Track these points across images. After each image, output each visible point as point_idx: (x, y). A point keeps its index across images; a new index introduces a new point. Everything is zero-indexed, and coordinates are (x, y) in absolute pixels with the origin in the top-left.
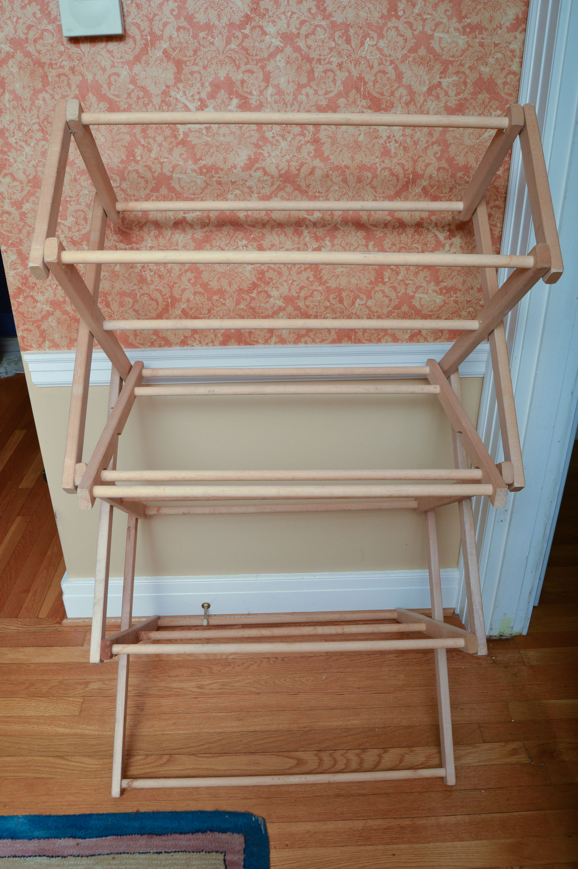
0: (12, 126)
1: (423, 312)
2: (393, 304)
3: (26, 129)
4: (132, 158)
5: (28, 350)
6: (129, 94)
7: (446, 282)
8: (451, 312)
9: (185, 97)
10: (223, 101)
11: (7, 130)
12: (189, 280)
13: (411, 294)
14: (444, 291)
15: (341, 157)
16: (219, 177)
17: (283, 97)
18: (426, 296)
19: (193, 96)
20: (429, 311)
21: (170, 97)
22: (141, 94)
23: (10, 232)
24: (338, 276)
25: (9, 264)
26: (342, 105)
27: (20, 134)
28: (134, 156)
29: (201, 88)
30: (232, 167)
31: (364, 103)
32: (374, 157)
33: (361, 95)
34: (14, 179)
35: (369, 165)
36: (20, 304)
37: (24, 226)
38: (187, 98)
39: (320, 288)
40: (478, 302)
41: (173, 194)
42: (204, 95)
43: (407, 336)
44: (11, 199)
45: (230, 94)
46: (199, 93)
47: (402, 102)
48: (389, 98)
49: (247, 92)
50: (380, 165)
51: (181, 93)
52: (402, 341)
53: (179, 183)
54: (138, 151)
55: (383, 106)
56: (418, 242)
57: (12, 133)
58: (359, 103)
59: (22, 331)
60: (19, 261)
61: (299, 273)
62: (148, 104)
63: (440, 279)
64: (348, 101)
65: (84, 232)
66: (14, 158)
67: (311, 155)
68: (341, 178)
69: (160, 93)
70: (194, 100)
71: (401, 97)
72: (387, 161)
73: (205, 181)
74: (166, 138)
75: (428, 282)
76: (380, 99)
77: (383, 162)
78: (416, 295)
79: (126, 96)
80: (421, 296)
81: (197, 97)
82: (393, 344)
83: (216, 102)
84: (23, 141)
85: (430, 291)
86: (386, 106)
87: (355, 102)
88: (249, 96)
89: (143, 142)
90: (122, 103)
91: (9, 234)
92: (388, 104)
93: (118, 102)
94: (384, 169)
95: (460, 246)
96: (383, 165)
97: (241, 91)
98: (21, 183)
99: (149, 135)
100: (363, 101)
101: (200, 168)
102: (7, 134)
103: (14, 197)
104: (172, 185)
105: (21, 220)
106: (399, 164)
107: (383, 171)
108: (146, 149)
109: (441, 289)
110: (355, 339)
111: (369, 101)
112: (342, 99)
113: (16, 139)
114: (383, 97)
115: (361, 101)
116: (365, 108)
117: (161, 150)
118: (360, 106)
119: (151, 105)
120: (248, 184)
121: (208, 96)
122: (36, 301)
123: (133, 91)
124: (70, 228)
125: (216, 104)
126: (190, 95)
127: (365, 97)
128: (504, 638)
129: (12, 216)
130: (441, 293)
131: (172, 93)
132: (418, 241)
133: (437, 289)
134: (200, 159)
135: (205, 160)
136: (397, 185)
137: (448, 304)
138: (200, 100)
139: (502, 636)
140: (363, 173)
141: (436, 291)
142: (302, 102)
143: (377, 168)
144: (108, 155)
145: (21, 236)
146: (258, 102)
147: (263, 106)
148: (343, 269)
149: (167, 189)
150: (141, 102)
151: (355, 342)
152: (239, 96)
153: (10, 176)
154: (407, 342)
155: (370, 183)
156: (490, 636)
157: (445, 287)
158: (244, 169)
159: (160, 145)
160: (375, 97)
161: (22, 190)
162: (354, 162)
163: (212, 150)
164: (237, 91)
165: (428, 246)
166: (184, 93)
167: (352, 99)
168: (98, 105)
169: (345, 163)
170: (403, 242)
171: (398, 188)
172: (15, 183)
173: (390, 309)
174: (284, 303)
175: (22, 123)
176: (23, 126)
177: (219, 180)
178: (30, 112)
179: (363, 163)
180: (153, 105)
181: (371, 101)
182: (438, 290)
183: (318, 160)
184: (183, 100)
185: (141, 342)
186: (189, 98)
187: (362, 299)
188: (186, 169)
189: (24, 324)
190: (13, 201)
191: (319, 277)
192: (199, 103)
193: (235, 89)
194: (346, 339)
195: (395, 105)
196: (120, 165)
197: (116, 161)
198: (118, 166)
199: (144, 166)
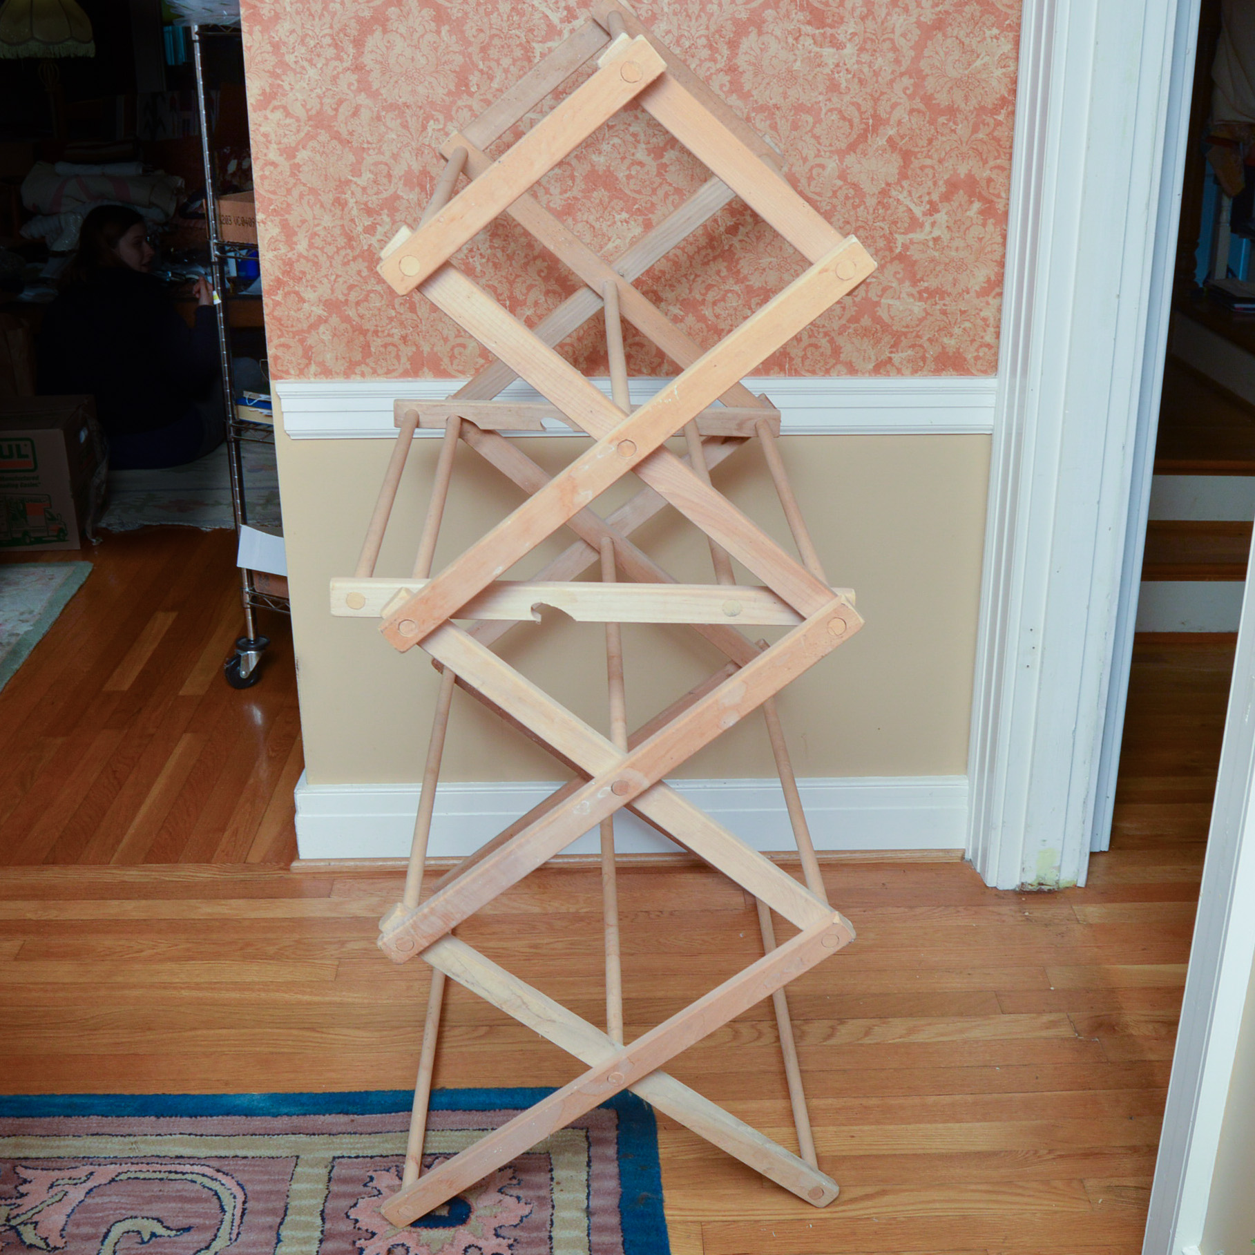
0: (292, 39)
1: (895, 328)
2: (848, 315)
3: (312, 43)
4: (464, 88)
5: (281, 378)
7: (927, 281)
8: (937, 329)
11: (284, 44)
12: (539, 272)
13: (875, 299)
14: (925, 295)
15: (768, 92)
17: (686, 6)
18: (897, 303)
19: (557, 2)
20: (903, 327)
23: (274, 193)
24: (764, 270)
25: (266, 241)
26: (770, 19)
27: (303, 50)
28: (467, 85)
31: (801, 16)
32: (816, 94)
33: (796, 5)
34: (288, 114)
35: (810, 105)
36: (277, 304)
37: (295, 185)
39: (736, 288)
40: (978, 314)
42: (572, 2)
43: (871, 366)
44: (280, 143)
47: (855, 15)
48: (837, 10)
50: (826, 105)
52: (863, 374)
54: (474, 79)
55: (829, 21)
56: (884, 220)
57: (291, 47)
58: (794, 16)
59: (276, 347)
60: (283, 238)
61: (706, 264)
62: (492, 13)
63: (918, 277)
64: (778, 13)
65: (385, 195)
66: (290, 84)
67: (725, 89)
68: (768, 122)
70: (558, 8)
71: (853, 9)
72: (835, 99)
74: (515, 61)
75: (901, 282)
76: (824, 11)
77: (830, 100)
78: (883, 301)
80: (891, 302)
82: (849, 377)
83: (590, 11)
84: (306, 60)
85: (904, 295)
86: (833, 20)
87: (788, 15)
89: (481, 66)
90: (455, 11)
91: (272, 196)
92: (835, 19)
94: (831, 110)
95: (947, 227)
96: (830, 105)
98: (298, 120)
99: (491, 56)
100: (799, 13)
102: (283, 50)
103: (285, 140)
105: (293, 175)
106: (853, 104)
107: (829, 114)
108: (485, 76)
109: (920, 293)
110: (790, 369)
111: (808, 14)
112: (770, 11)
113: (296, 57)
114: (828, 8)
115: (796, 14)
116: (803, 24)
117: (506, 78)
118: (795, 21)
119: (495, 14)
120: (632, 129)
121: (578, 4)
122: (302, 300)
124: (364, 189)
127: (802, 9)
128: (1046, 888)
129: (279, 169)
130: (921, 299)
132: (884, 217)
133: (914, 291)
136: (850, 134)
137: (932, 315)
138: (567, 8)
139: (1042, 884)
140: (801, 116)
141: (912, 295)
142: (712, 14)
143: (821, 109)
144: (430, 83)
145: (290, 199)
146: (650, 13)
147: (657, 19)
148: (772, 259)
149: (512, 135)
151: (790, 375)
153: (281, 110)
154: (870, 375)
155: (811, 131)
156: (1023, 884)
157: (926, 289)
159: (506, 71)
160: (817, 8)
161: (298, 131)
162: (787, 100)
165: (899, 225)
167: (784, 10)
168: (420, 11)
169: (774, 101)
170: (860, 219)
171: (851, 140)
172: (288, 121)
173: (843, 322)
174: (681, 310)
175: (307, 35)
176: (308, 39)
178: (320, 19)
179: (800, 102)
180: (499, 14)
181: (810, 13)
182: (915, 293)
183: (734, 96)
184: (543, 8)
185: (461, 368)
186: (551, 5)
189: (279, 337)
190: (282, 146)
191: (735, 270)
192: (565, 13)
194: (776, 368)
195: (846, 20)
196: (446, 98)
197: (441, 92)
198: (443, 100)
199: (481, 100)
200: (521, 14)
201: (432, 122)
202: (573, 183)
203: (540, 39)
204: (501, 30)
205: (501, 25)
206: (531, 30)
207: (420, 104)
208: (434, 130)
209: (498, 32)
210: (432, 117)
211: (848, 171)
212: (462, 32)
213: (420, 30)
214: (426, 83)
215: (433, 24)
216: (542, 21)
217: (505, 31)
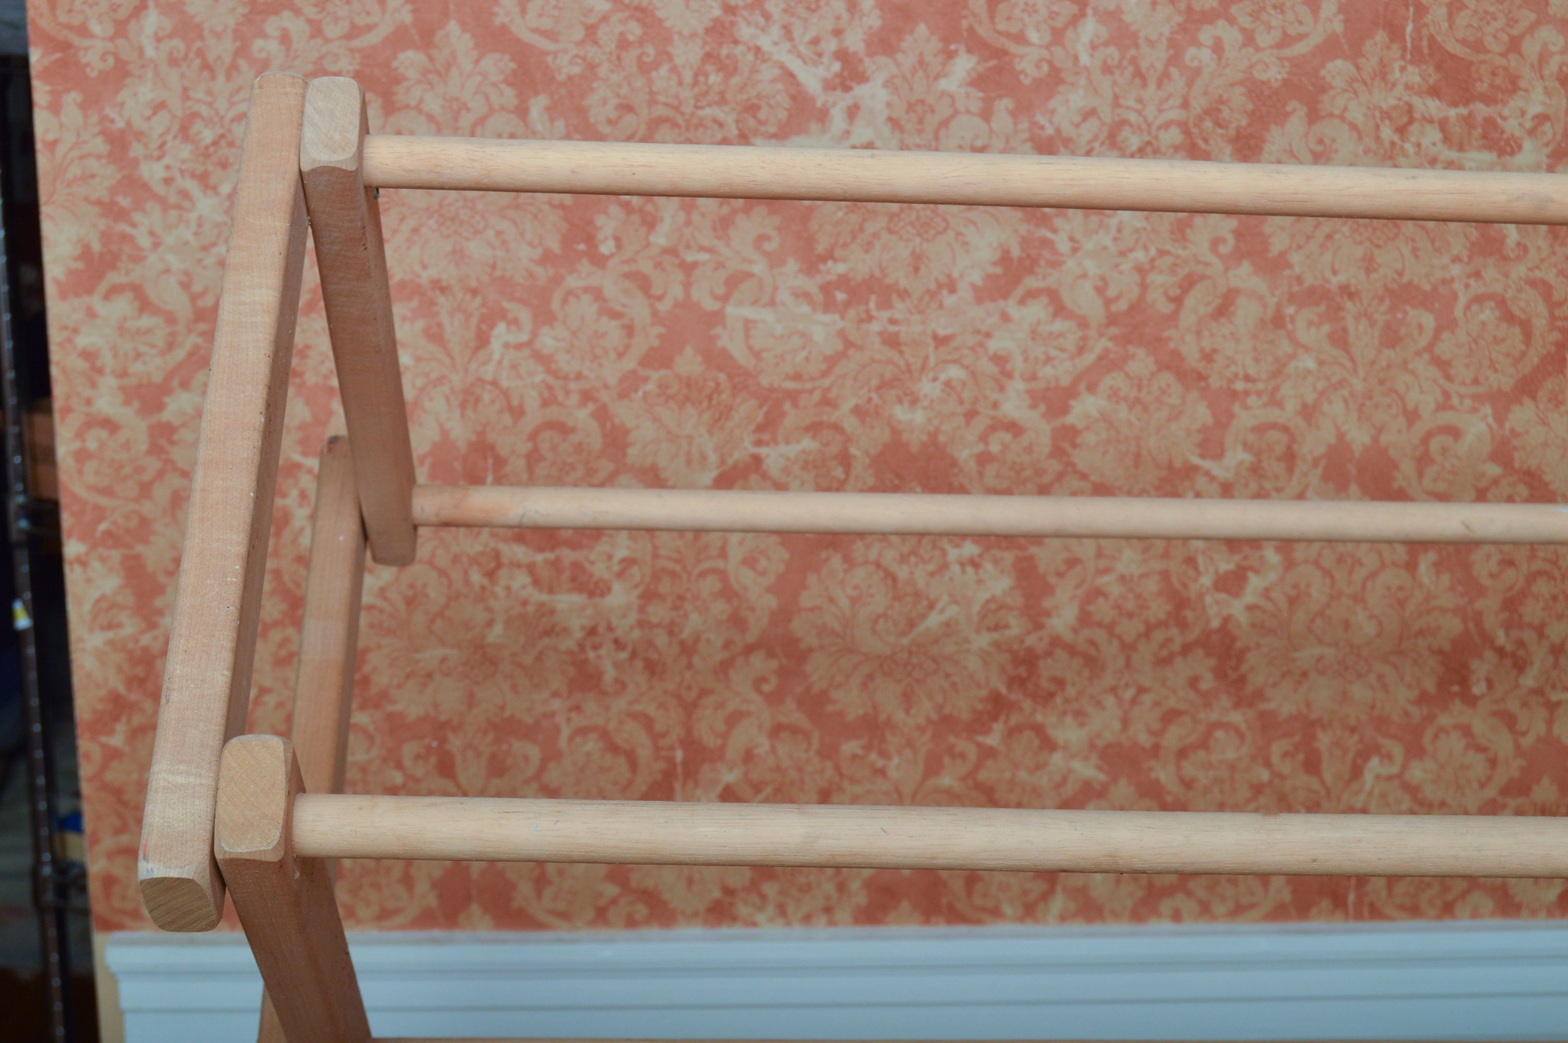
0: (159, 123)
2: (1502, 777)
3: (208, 135)
4: (582, 247)
5: (119, 927)
6: (591, 31)
9: (788, 45)
10: (922, 63)
11: (140, 135)
12: (758, 683)
15: (1327, 257)
16: (892, 321)
17: (1133, 52)
19: (815, 41)
21: (736, 42)
22: (635, 30)
23: (108, 492)
24: (1305, 674)
25: (87, 607)
26: (1339, 83)
27: (185, 151)
28: (590, 240)
29: (846, 16)
30: (940, 286)
31: (1414, 75)
32: (1446, 259)
33: (1404, 49)
34: (145, 305)
35: (1427, 287)
36: (112, 755)
37: (160, 474)
38: (794, 50)
39: (1236, 717)
41: (722, 377)
42: (855, 41)
44: (124, 374)
45: (946, 40)
46: (838, 33)
47: (1546, 72)
48: (1503, 62)
49: (1007, 35)
50: (1467, 286)
51: (775, 32)
52: (1534, 913)
53: (747, 337)
54: (608, 224)
55: (1482, 87)
57: (154, 145)
58: (1397, 74)
59: (111, 855)
60: (129, 599)
61: (1164, 661)
62: (656, 65)
64: (1358, 68)
66: (152, 234)
67: (1224, 249)
68: (1326, 328)
69: (701, 30)
70: (820, 55)
71: (1543, 58)
72: (1490, 273)
73: (841, 333)
76: (1471, 63)
77: (1477, 275)
79: (578, 34)
81: (831, 45)
82: (1498, 921)
83: (898, 64)
84: (193, 175)
86: (1492, 86)
87: (1382, 73)
88: (1013, 48)
90: (564, 60)
91: (103, 501)
92: (1498, 81)
93: (547, 53)
94: (1479, 299)
96: (1477, 287)
97: (984, 31)
98: (170, 319)
100: (1410, 68)
101: (826, 289)
102: (137, 150)
103: (137, 368)
104: (720, 344)
105: (155, 449)
106: (1532, 283)
107: (1475, 308)
108: (636, 218)
110: (1359, 904)
111: (1431, 70)
112: (1339, 63)
113: (168, 167)
114: (1482, 57)
115: (1403, 69)
116: (1419, 94)
117: (688, 223)
118: (1400, 87)
119: (664, 70)
120: (994, 345)
121: (869, 44)
123: (605, 18)
125: (894, 70)
126: (808, 37)
127: (1418, 57)
129: (122, 436)
131: (745, 31)
134: (829, 256)
135: (844, 260)
136: (1523, 354)
138: (842, 55)
140: (1406, 313)
142: (1197, 72)
143: (1455, 296)
144: (499, 233)
145: (147, 508)
146: (1045, 68)
147: (1062, 81)
148: (1325, 650)
149: (699, 359)
150: (630, 58)
151: (1359, 916)
152: (976, 44)
153: (129, 295)
154: (1550, 914)
155: (1430, 348)
158: (981, 295)
160: (1453, 57)
161: (171, 346)
162: (1374, 276)
163: (870, 228)
164: (971, 30)
166: (787, 30)
167: (1374, 61)
168: (477, 61)
169: (1341, 279)
171: (1526, 368)
172: (146, 321)
173: (1491, 792)
174: (1100, 769)
175: (195, 115)
176: (198, 126)
177: (893, 329)
178: (229, 77)
179: (1405, 280)
180: (674, 70)
181: (1438, 68)
183: (1246, 267)
184: (782, 54)
185: (561, 906)
186: (803, 49)
187: (1389, 757)
188: (775, 288)
189: (118, 831)
190: (131, 382)
191: (1233, 676)
192: (837, 67)
193: (965, 24)
194: (1326, 904)
195: (1523, 84)
196: (539, 271)
197: (526, 254)
198: (531, 275)
199: (626, 276)
200: (728, 68)
201: (501, 327)
202: (847, 473)
203: (773, 129)
204: (677, 109)
205: (677, 96)
206: (752, 109)
207: (473, 284)
208: (506, 345)
209: (669, 113)
210: (502, 314)
211: (1516, 443)
212: (582, 112)
213: (477, 106)
214: (490, 234)
215: (510, 92)
216: (780, 86)
217: (687, 109)
